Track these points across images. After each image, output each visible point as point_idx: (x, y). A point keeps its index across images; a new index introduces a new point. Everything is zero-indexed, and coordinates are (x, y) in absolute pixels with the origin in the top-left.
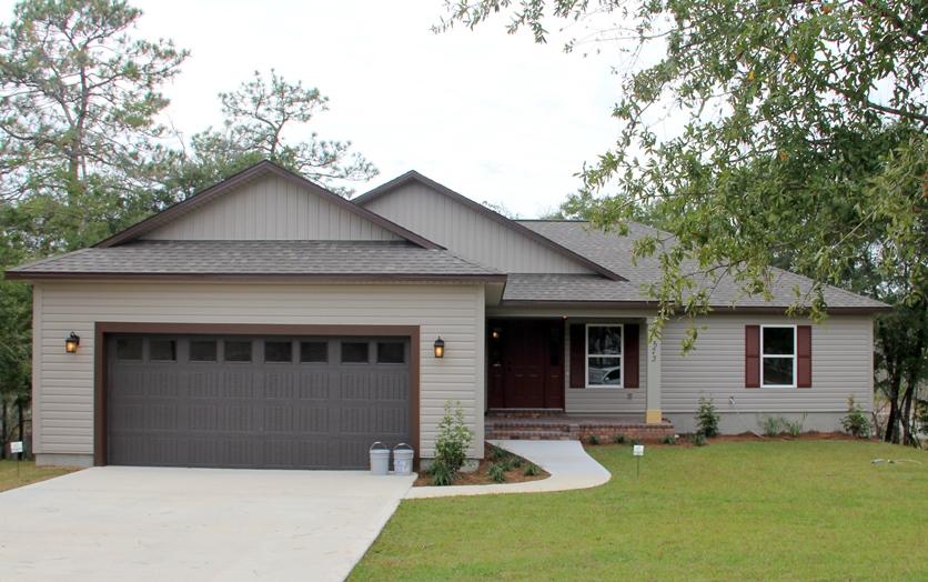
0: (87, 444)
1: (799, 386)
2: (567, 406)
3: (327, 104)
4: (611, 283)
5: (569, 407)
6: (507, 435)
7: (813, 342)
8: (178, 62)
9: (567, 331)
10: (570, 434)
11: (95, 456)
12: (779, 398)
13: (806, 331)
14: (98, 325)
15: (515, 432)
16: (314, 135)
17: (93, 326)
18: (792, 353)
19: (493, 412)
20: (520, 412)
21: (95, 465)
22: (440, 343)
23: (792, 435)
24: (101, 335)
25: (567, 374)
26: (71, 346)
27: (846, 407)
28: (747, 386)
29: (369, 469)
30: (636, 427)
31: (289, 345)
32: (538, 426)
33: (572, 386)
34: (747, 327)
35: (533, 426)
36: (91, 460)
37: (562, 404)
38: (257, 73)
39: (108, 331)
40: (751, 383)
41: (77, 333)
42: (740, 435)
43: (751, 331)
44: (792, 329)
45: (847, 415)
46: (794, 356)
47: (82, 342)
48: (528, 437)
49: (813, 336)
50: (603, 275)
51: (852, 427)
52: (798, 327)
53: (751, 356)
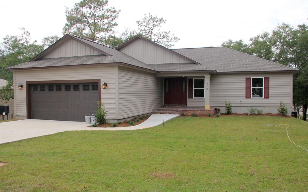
0: (25, 113)
1: (265, 98)
2: (187, 104)
3: (166, 22)
4: (196, 65)
5: (188, 104)
6: (159, 112)
7: (270, 83)
8: (118, 13)
9: (188, 81)
10: (178, 113)
11: (27, 116)
12: (257, 102)
13: (267, 79)
14: (27, 82)
15: (161, 112)
16: (159, 30)
17: (25, 82)
18: (262, 87)
19: (165, 106)
20: (173, 106)
21: (27, 119)
22: (105, 85)
23: (259, 114)
24: (27, 85)
25: (188, 94)
26: (20, 88)
27: (279, 105)
28: (246, 98)
29: (85, 121)
30: (200, 111)
31: (70, 86)
32: (170, 110)
33: (189, 98)
34: (246, 78)
35: (169, 110)
36: (26, 117)
37: (186, 103)
38: (145, 15)
39: (29, 83)
40: (248, 97)
41: (22, 84)
42: (243, 114)
43: (248, 79)
44: (263, 78)
45: (280, 108)
46: (263, 88)
47: (23, 87)
48: (165, 113)
49: (270, 81)
50: (194, 63)
51: (281, 112)
52: (265, 78)
53: (248, 88)
